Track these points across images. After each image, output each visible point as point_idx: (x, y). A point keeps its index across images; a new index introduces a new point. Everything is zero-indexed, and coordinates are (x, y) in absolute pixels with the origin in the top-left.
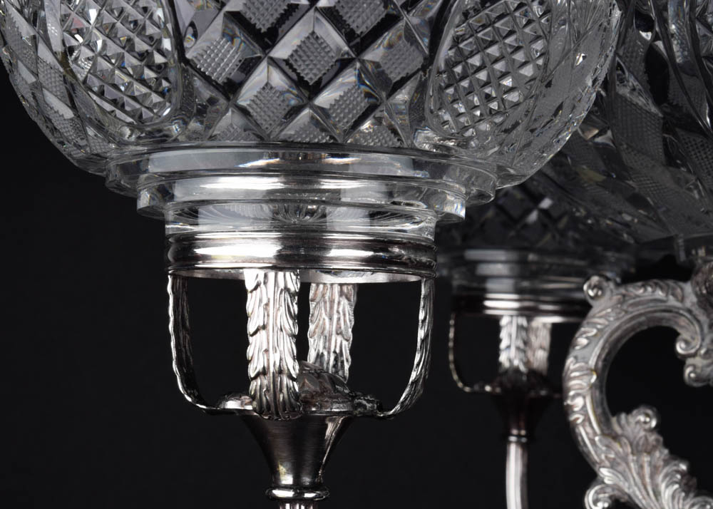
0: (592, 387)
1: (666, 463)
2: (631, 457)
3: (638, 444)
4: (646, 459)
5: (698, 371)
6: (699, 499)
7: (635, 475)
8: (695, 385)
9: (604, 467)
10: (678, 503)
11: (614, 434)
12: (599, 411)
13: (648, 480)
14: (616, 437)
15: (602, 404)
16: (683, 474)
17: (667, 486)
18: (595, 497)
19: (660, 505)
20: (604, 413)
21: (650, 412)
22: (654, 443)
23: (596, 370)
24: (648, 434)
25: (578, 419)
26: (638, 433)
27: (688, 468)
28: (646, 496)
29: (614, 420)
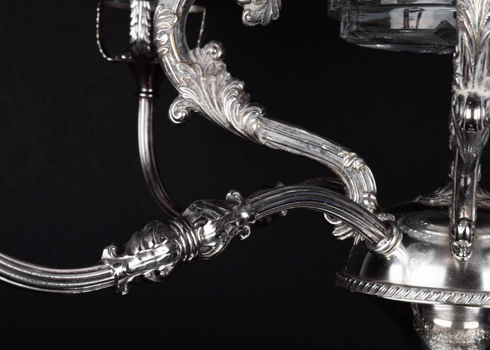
0: (174, 26)
1: (228, 82)
2: (202, 79)
3: (208, 69)
4: (213, 79)
5: (252, 14)
6: (251, 108)
7: (205, 91)
8: (250, 24)
9: (183, 86)
10: (236, 111)
11: (190, 62)
12: (180, 45)
13: (214, 95)
14: (191, 64)
15: (182, 40)
16: (240, 91)
17: (228, 100)
18: (176, 109)
19: (222, 113)
20: (183, 46)
21: (217, 45)
22: (220, 68)
23: (177, 14)
24: (216, 62)
25: (164, 50)
26: (209, 61)
27: (244, 87)
28: (212, 107)
29: (191, 52)
